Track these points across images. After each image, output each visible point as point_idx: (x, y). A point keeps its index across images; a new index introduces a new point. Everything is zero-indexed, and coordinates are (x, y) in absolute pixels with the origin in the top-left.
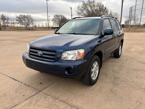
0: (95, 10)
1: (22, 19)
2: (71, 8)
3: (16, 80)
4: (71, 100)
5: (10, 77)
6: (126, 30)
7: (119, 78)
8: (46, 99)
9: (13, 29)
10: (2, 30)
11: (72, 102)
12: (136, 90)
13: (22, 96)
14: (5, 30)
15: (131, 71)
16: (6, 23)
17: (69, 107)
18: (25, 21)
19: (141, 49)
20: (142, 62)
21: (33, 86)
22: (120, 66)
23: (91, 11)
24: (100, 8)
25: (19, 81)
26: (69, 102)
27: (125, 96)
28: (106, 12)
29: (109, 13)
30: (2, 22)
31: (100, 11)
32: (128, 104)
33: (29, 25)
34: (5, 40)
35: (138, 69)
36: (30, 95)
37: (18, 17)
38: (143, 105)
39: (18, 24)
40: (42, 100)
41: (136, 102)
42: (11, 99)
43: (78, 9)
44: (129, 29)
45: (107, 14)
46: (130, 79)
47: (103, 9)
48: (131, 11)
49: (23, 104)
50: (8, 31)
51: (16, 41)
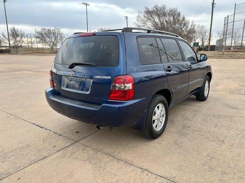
0: (166, 21)
1: (45, 36)
2: (127, 17)
3: (43, 128)
4: (119, 153)
5: (34, 124)
6: (218, 55)
7: (190, 127)
8: (85, 151)
9: (30, 52)
10: (12, 52)
11: (119, 155)
12: (210, 142)
13: (52, 147)
14: (17, 53)
15: (209, 118)
16: (18, 41)
17: (115, 161)
18: (49, 38)
19: (234, 85)
20: (230, 106)
21: (66, 135)
22: (196, 111)
23: (159, 23)
24: (174, 17)
25: (46, 129)
26: (115, 155)
27: (193, 148)
28: (185, 25)
29: (189, 27)
30: (12, 40)
31: (175, 24)
32: (195, 158)
33: (56, 45)
34: (19, 70)
35: (220, 116)
36: (63, 145)
37: (39, 33)
38: (214, 160)
39: (38, 44)
40: (79, 152)
41: (206, 157)
42: (38, 151)
43: (138, 20)
44: (222, 53)
45: (185, 27)
46: (204, 128)
47: (178, 20)
48: (226, 23)
49: (55, 156)
50: (22, 54)
51: (37, 72)
